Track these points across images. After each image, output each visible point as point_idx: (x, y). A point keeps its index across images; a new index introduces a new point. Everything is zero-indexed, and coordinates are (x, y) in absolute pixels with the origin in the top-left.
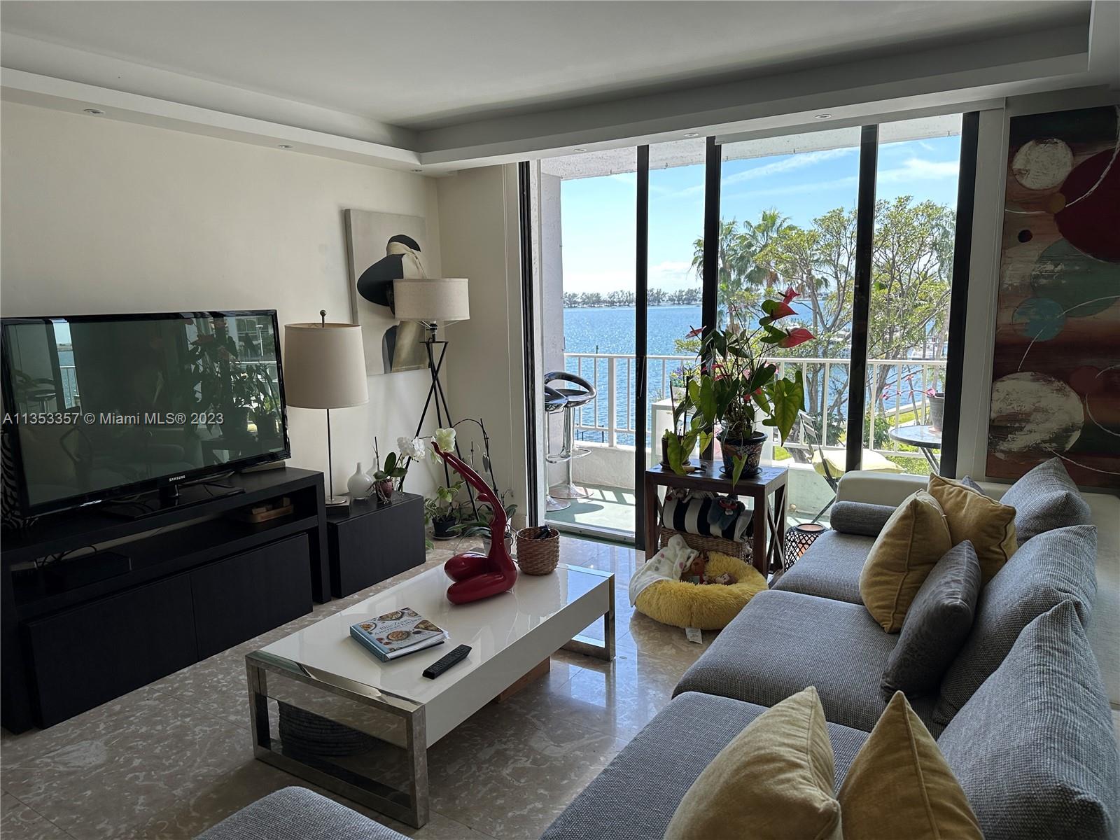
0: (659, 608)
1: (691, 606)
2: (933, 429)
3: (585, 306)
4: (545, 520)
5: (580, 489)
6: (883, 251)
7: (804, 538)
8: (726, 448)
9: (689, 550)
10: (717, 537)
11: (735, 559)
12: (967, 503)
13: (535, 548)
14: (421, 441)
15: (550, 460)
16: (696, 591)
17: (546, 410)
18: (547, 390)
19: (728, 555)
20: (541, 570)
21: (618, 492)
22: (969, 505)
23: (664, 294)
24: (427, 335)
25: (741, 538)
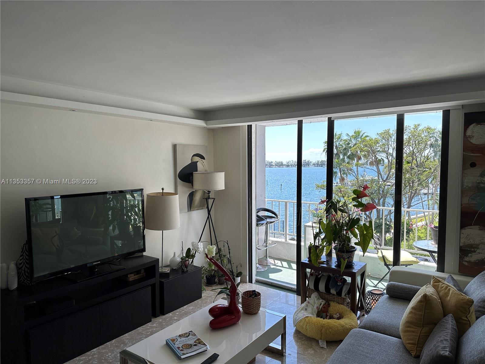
0: (306, 330)
1: (322, 330)
2: (433, 243)
3: (276, 167)
4: (256, 277)
5: (272, 261)
6: (408, 147)
7: (374, 297)
8: (338, 254)
9: (321, 300)
10: (334, 295)
11: (342, 306)
12: (450, 293)
13: (250, 302)
14: (202, 243)
15: (258, 248)
16: (324, 323)
17: (257, 226)
18: (257, 216)
19: (339, 303)
20: (252, 312)
21: (289, 262)
22: (451, 295)
23: (311, 162)
24: (206, 195)
25: (345, 296)
